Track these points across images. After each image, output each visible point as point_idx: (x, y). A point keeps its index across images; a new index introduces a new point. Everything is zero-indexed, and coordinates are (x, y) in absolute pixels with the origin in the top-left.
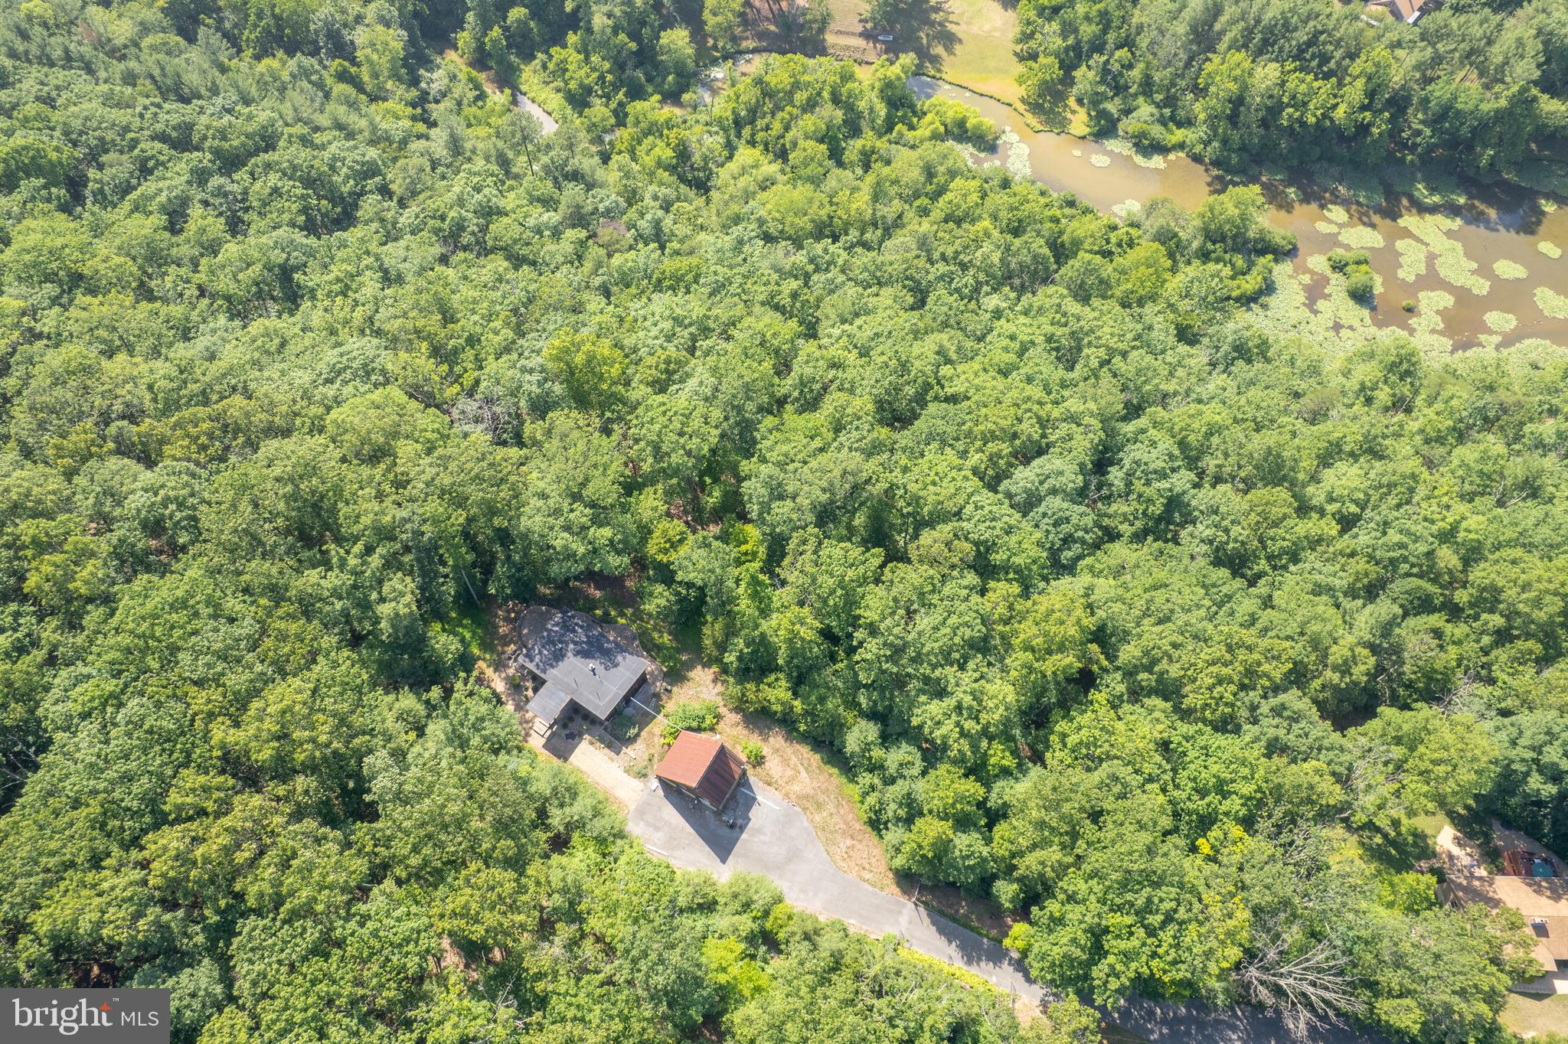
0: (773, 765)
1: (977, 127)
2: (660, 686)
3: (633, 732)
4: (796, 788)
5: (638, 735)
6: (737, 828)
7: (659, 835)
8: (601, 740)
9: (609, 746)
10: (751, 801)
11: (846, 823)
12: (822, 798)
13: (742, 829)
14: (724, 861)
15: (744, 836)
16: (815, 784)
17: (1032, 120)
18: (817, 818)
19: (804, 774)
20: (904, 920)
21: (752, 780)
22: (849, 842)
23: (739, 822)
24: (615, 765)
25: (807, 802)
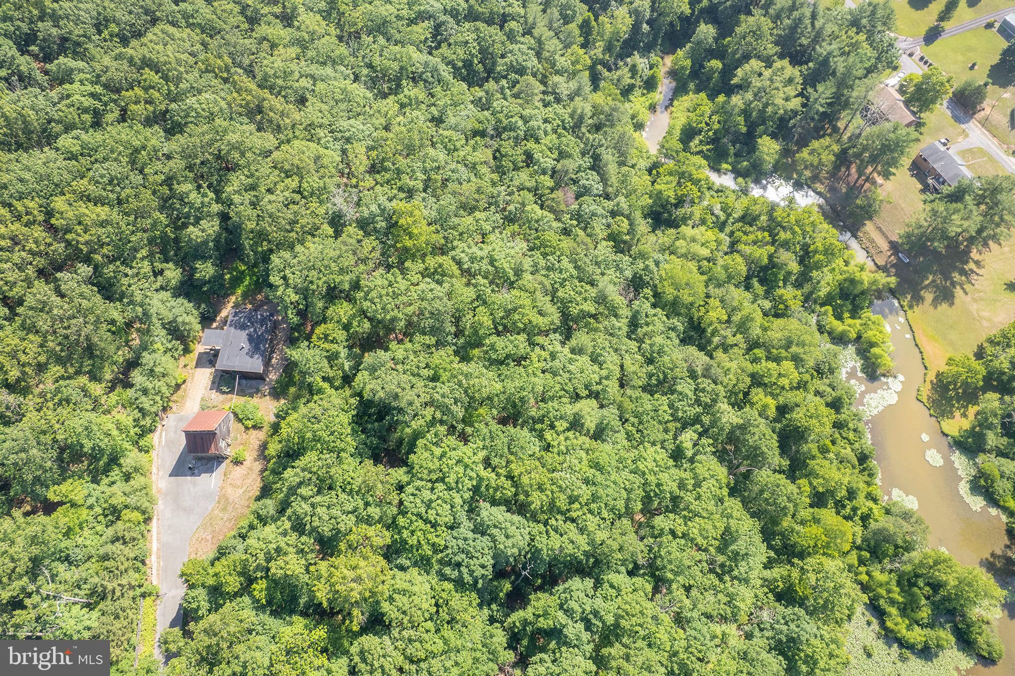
0: (239, 471)
1: (877, 357)
2: (266, 389)
3: (225, 389)
4: (230, 490)
5: (224, 393)
6: (192, 471)
7: (173, 435)
8: (214, 377)
9: (213, 383)
10: (210, 470)
11: (221, 530)
12: (230, 508)
13: (193, 475)
14: (170, 475)
15: (189, 478)
16: (236, 500)
17: (926, 391)
18: (216, 512)
19: (241, 491)
20: (173, 592)
21: (224, 465)
22: (209, 537)
23: (196, 471)
24: (203, 391)
25: (224, 502)
